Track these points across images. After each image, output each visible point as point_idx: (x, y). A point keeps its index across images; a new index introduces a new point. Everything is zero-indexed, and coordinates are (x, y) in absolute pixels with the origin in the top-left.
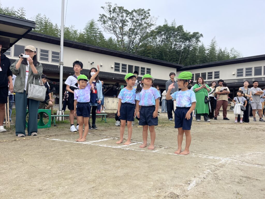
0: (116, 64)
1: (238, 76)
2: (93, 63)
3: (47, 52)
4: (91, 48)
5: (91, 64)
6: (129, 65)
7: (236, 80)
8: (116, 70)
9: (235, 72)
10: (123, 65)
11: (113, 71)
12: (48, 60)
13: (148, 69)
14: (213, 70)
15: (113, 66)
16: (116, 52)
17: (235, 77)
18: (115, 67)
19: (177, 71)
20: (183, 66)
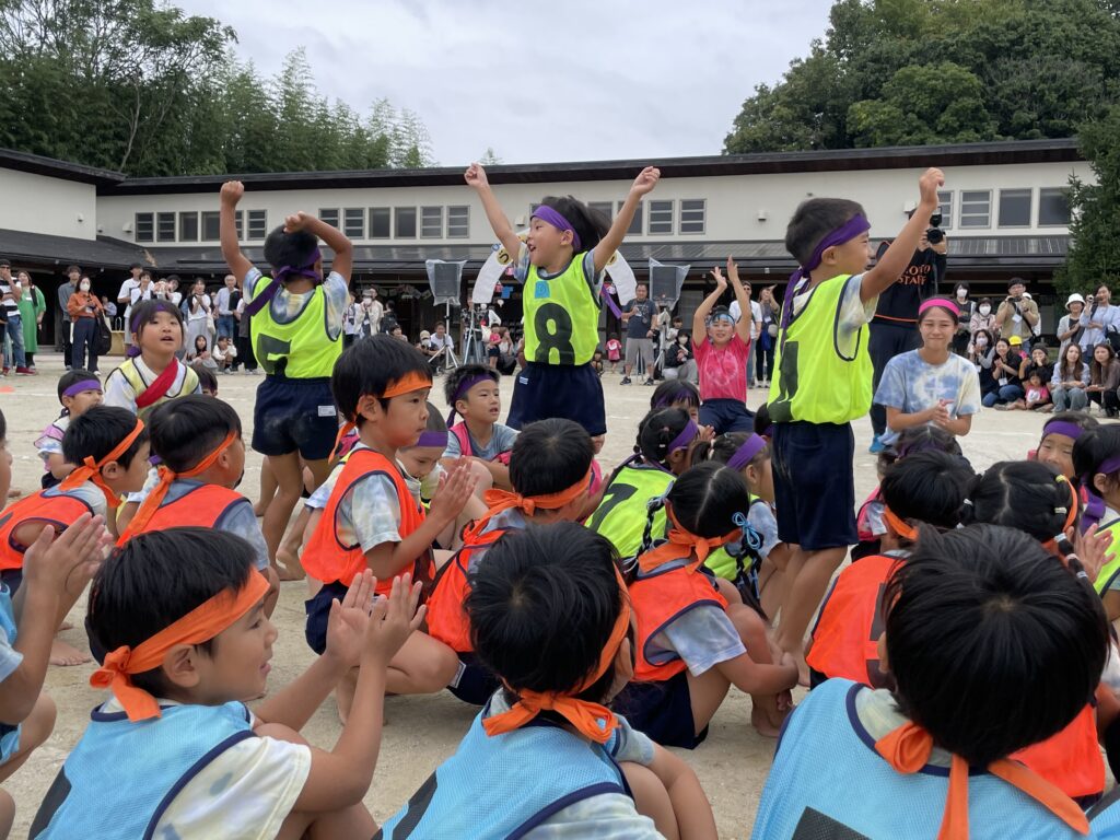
19: (99, 193)
20: (123, 179)
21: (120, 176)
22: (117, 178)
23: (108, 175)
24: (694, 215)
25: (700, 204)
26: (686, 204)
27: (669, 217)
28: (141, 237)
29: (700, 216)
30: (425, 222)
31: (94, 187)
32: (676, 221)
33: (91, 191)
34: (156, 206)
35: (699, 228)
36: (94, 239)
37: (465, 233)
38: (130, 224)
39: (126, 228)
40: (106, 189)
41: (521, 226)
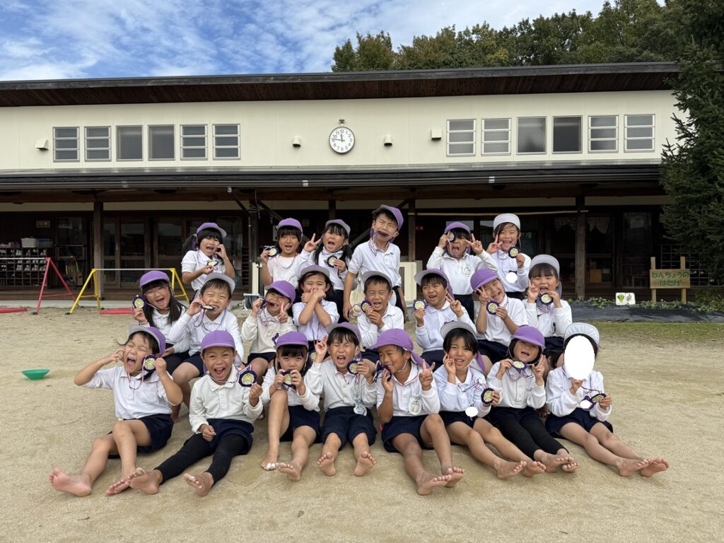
24: (228, 139)
25: (233, 128)
26: (220, 129)
27: (202, 141)
29: (235, 141)
32: (210, 146)
35: (234, 153)
41: (43, 150)
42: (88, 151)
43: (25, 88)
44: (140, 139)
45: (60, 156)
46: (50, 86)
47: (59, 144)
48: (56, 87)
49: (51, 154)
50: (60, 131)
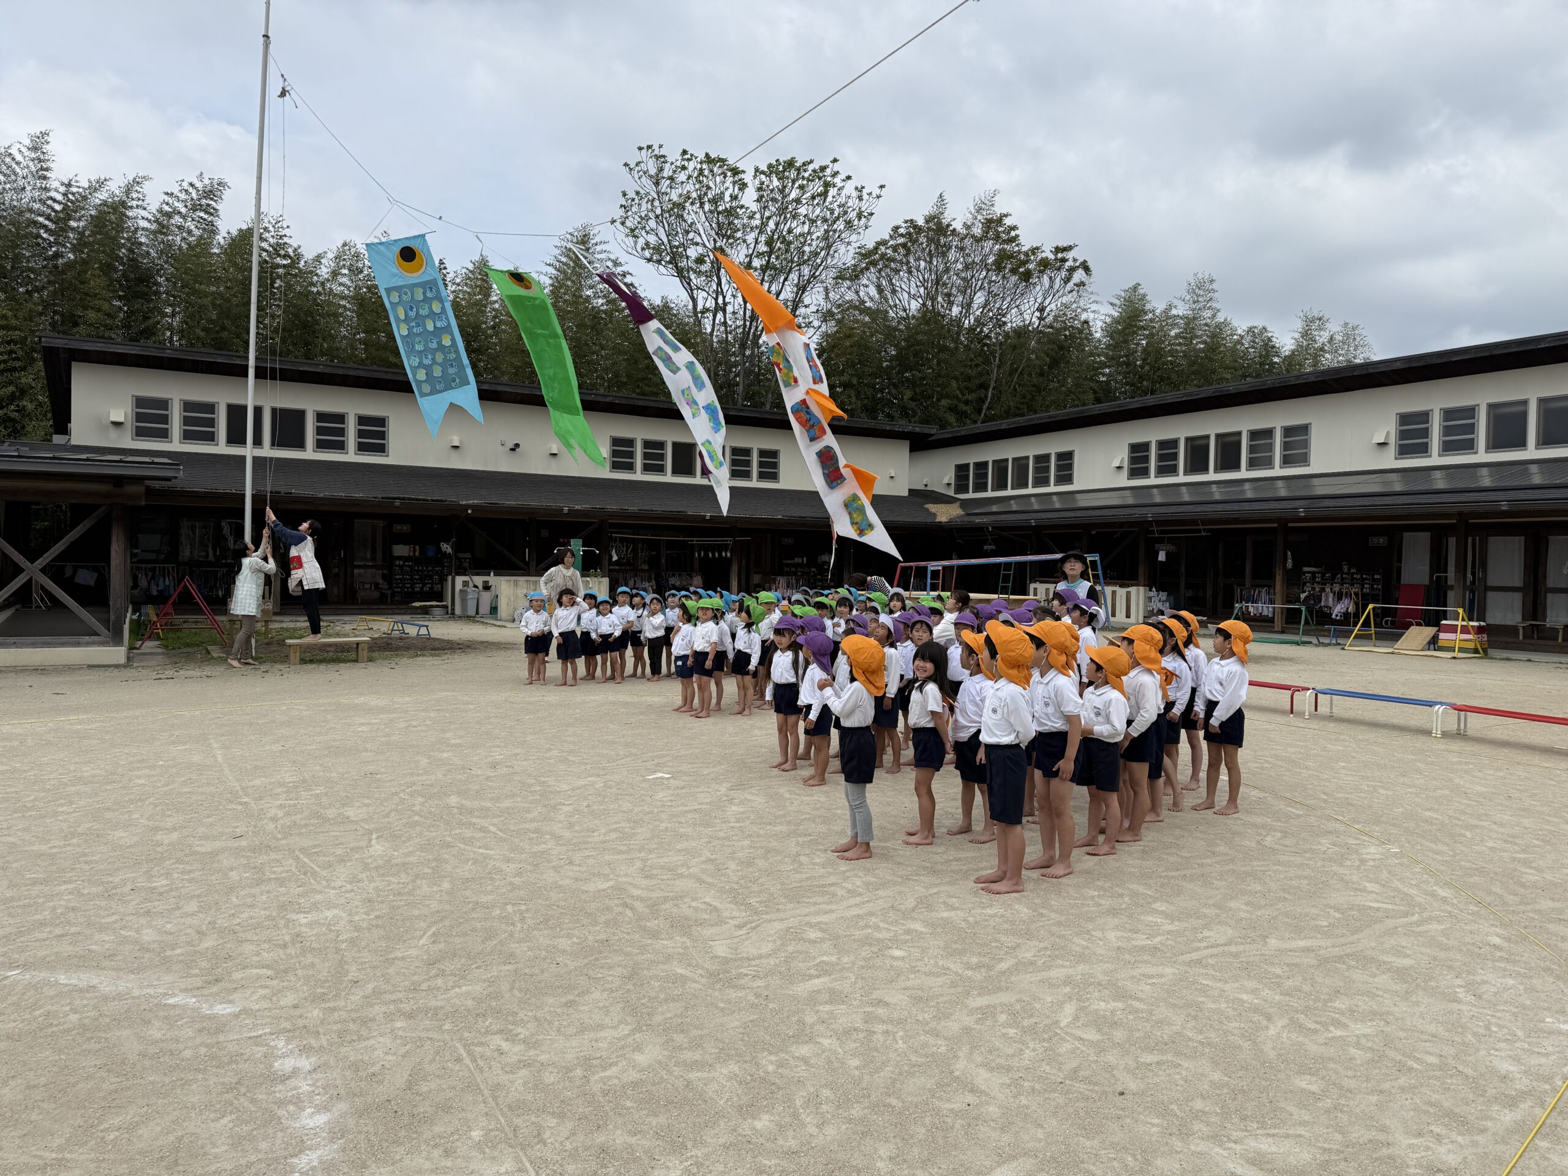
0: (616, 441)
1: (1134, 473)
2: (517, 445)
3: (341, 418)
4: (506, 392)
5: (512, 450)
6: (676, 445)
7: (1128, 493)
8: (616, 466)
9: (1122, 456)
10: (647, 444)
11: (606, 473)
12: (343, 448)
13: (763, 453)
14: (1051, 445)
15: (605, 451)
16: (608, 400)
17: (1123, 480)
18: (615, 453)
19: (913, 449)
20: (933, 432)
21: (932, 430)
22: (926, 431)
23: (917, 429)
28: (961, 487)
30: (1252, 449)
31: (908, 442)
33: (905, 446)
34: (973, 455)
36: (906, 494)
37: (1304, 460)
38: (950, 476)
39: (946, 481)
40: (920, 445)
41: (1383, 445)
42: (1444, 442)
43: (1364, 372)
44: (1524, 416)
45: (1404, 451)
46: (1398, 365)
47: (1403, 435)
48: (1407, 366)
49: (1392, 450)
50: (1404, 419)
